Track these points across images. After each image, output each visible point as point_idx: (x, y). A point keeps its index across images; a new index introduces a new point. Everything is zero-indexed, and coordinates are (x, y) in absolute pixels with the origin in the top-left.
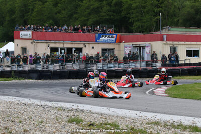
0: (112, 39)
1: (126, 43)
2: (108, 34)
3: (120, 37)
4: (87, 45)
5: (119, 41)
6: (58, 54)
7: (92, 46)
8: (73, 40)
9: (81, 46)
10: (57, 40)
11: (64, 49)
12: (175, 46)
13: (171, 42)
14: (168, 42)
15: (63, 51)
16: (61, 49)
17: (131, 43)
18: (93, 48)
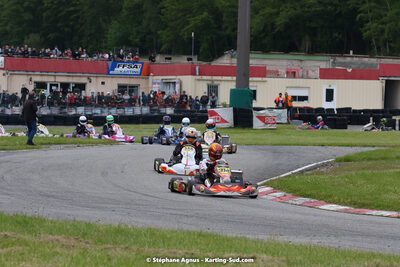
0: (135, 69)
1: (155, 78)
2: (128, 62)
3: (149, 67)
4: (93, 79)
5: (146, 73)
6: (47, 92)
7: (101, 80)
8: (70, 71)
9: (83, 80)
10: (45, 70)
11: (57, 86)
12: (216, 83)
13: (209, 78)
14: (205, 77)
15: (54, 88)
16: (51, 85)
17: (161, 78)
18: (103, 83)
